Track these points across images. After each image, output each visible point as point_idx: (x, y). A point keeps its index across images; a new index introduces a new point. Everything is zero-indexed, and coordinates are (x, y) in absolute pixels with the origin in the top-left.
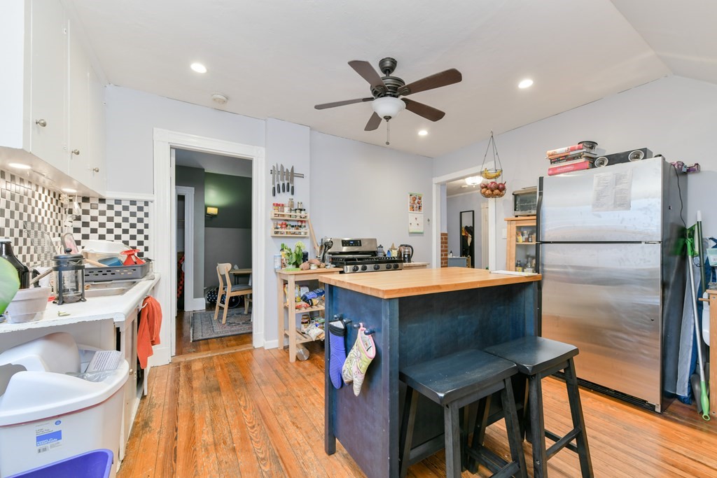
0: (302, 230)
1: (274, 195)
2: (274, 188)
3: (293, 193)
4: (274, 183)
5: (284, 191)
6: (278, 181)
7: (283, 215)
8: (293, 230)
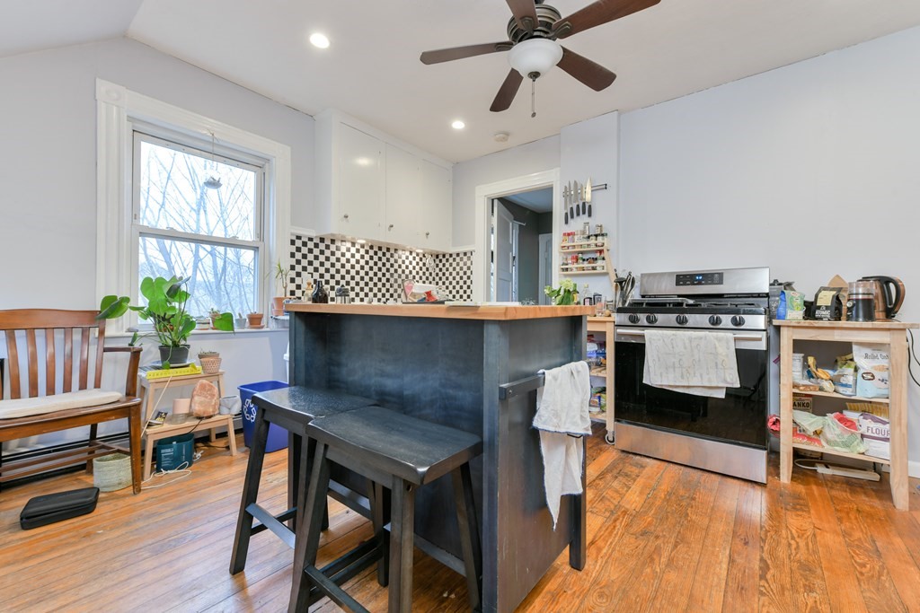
0: (600, 263)
1: (566, 222)
2: (566, 214)
3: (590, 215)
4: (566, 208)
5: (578, 214)
6: (571, 203)
7: (574, 246)
8: (586, 264)
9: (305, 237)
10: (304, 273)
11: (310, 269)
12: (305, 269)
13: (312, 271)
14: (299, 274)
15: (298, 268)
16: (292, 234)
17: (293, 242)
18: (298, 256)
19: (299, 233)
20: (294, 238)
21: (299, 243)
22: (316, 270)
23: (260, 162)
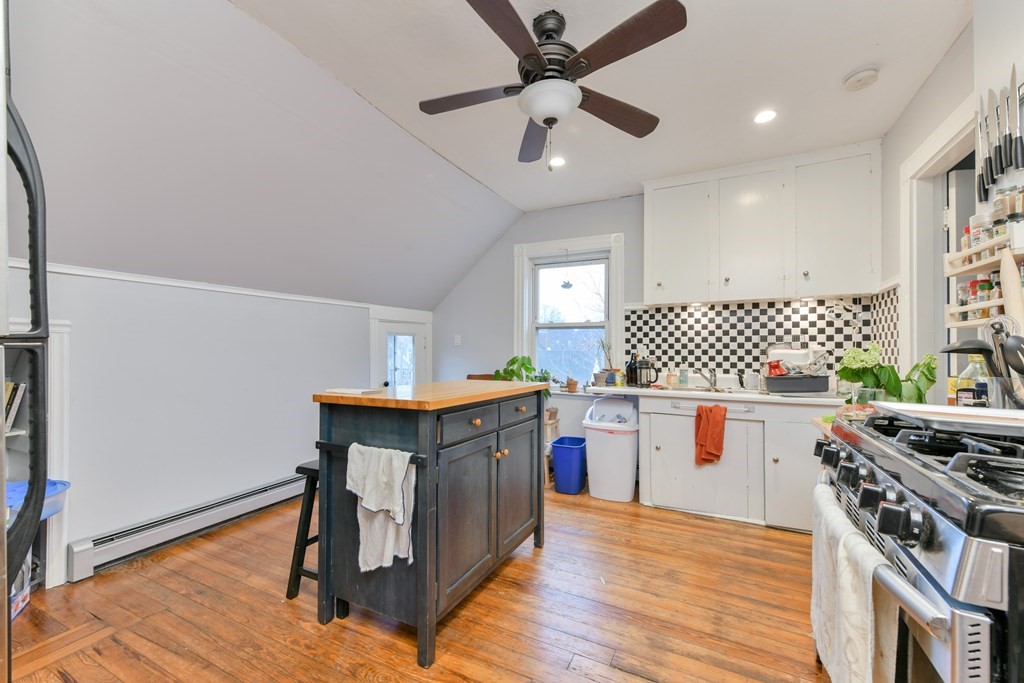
2: (982, 176)
9: (639, 310)
10: (639, 346)
11: (646, 340)
12: (640, 341)
13: (648, 342)
14: (634, 347)
15: (634, 341)
16: (626, 310)
17: (627, 318)
18: (634, 329)
19: (633, 308)
20: (629, 313)
21: (634, 318)
22: (652, 341)
23: (604, 255)
